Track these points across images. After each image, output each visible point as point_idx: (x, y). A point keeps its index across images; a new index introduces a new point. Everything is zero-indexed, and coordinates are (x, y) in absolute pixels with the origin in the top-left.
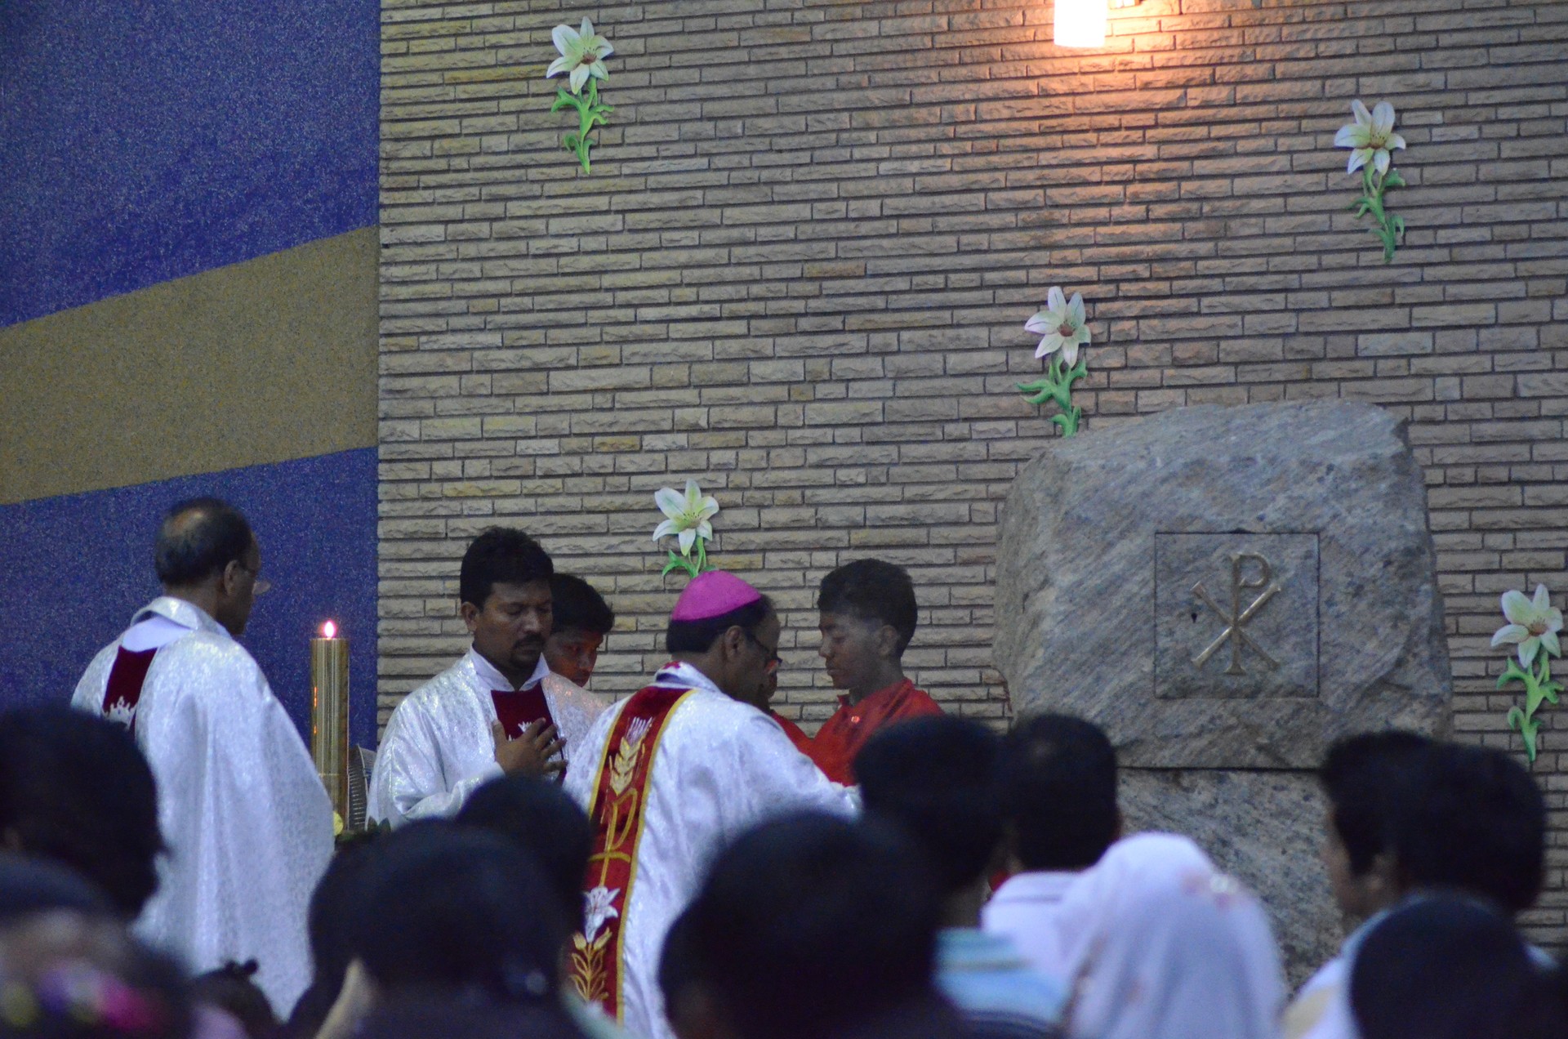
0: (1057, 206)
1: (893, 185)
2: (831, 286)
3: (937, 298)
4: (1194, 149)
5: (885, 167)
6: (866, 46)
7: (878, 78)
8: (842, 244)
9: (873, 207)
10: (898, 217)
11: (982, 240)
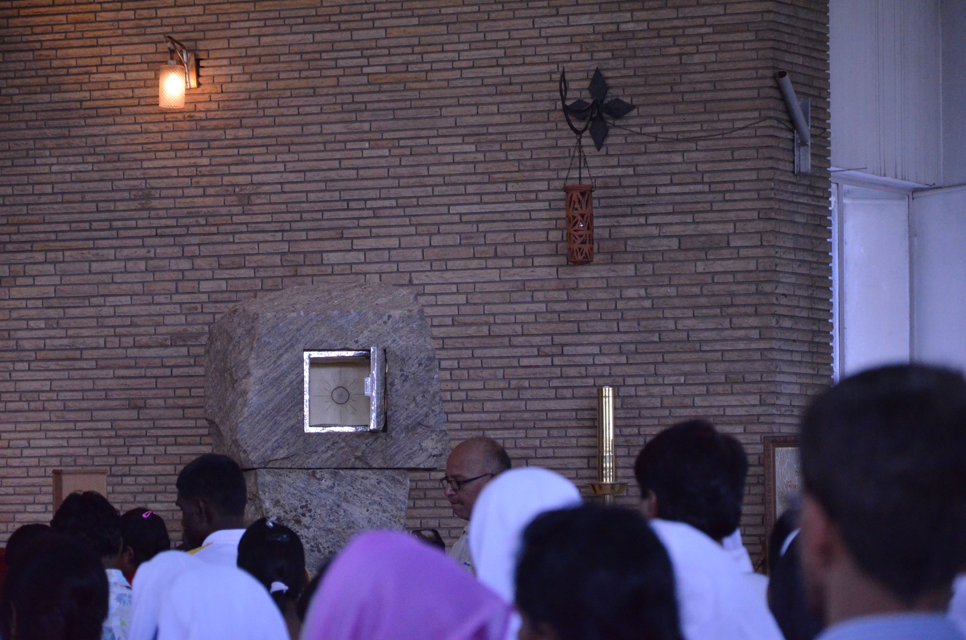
0: (153, 188)
1: (59, 177)
2: (24, 228)
3: (84, 234)
4: (230, 160)
5: (54, 168)
6: (44, 107)
7: (51, 123)
8: (30, 207)
9: (48, 189)
10: (63, 193)
11: (111, 206)
